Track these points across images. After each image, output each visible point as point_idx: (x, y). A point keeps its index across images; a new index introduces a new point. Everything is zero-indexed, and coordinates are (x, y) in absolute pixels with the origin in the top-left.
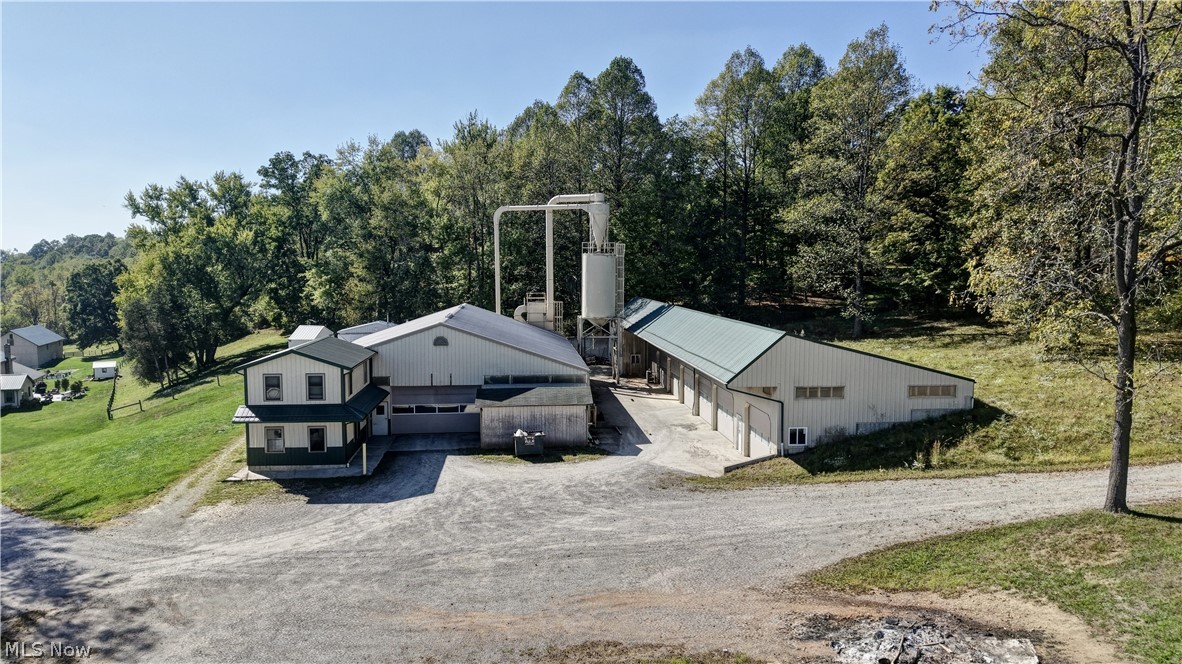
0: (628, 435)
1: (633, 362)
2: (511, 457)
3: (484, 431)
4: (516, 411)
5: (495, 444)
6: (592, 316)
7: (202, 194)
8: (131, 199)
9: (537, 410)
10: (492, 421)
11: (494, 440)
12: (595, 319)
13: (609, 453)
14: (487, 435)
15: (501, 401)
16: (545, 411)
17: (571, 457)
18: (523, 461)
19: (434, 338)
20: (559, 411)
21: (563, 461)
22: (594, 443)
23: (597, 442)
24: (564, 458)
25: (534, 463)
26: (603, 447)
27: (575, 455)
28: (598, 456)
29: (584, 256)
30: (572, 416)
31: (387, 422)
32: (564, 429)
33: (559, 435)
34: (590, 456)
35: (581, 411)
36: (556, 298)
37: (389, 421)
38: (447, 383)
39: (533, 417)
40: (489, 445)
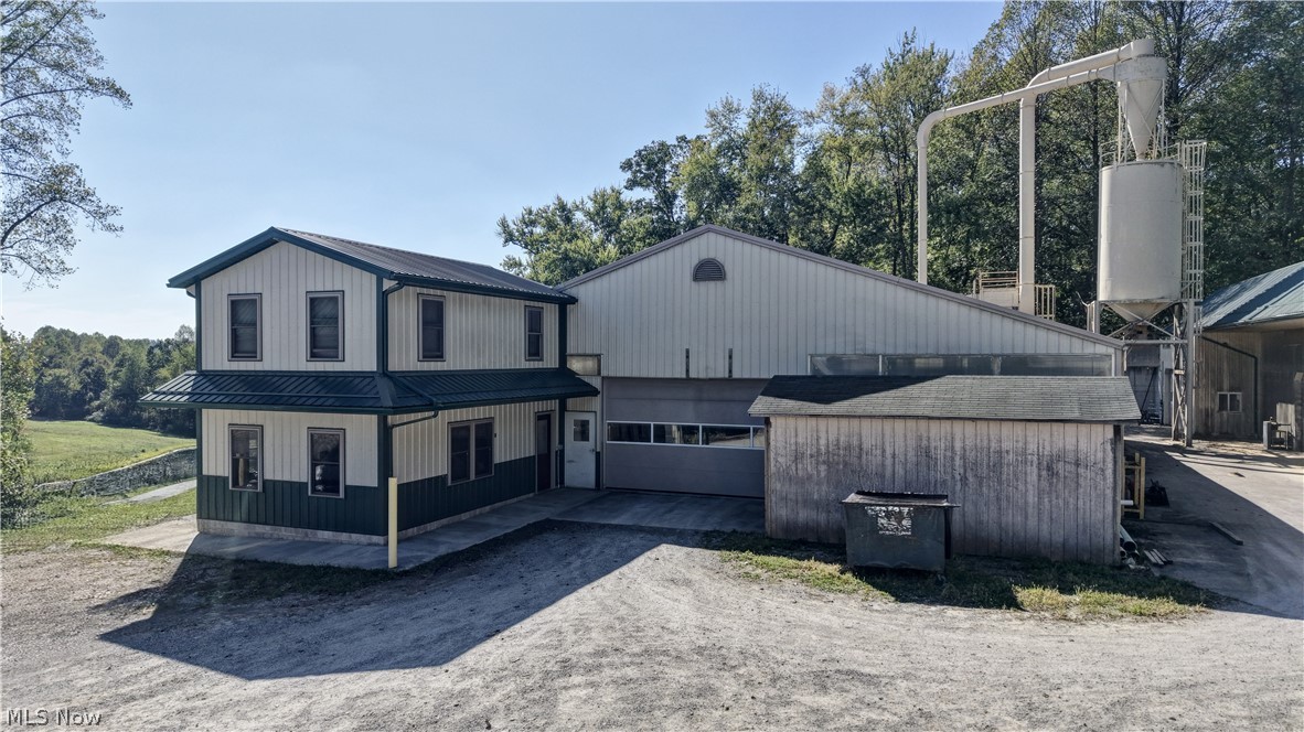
0: (1268, 546)
1: (1222, 407)
2: (833, 569)
3: (775, 486)
4: (869, 433)
5: (807, 527)
6: (1122, 296)
7: (579, 216)
8: (504, 224)
9: (937, 431)
10: (798, 457)
11: (804, 515)
12: (1130, 304)
13: (1214, 601)
14: (785, 499)
15: (828, 401)
16: (965, 435)
17: (1051, 595)
18: (865, 588)
19: (695, 262)
20: (1009, 437)
21: (1013, 604)
22: (1141, 559)
23: (1155, 556)
24: (1023, 594)
25: (901, 597)
26: (1180, 575)
27: (1067, 589)
28: (1164, 605)
29: (1105, 174)
30: (1060, 457)
31: (592, 458)
32: (1032, 499)
33: (1013, 519)
34: (1134, 603)
35: (1095, 443)
36: (1039, 278)
37: (598, 455)
38: (722, 373)
39: (926, 453)
40: (789, 527)
